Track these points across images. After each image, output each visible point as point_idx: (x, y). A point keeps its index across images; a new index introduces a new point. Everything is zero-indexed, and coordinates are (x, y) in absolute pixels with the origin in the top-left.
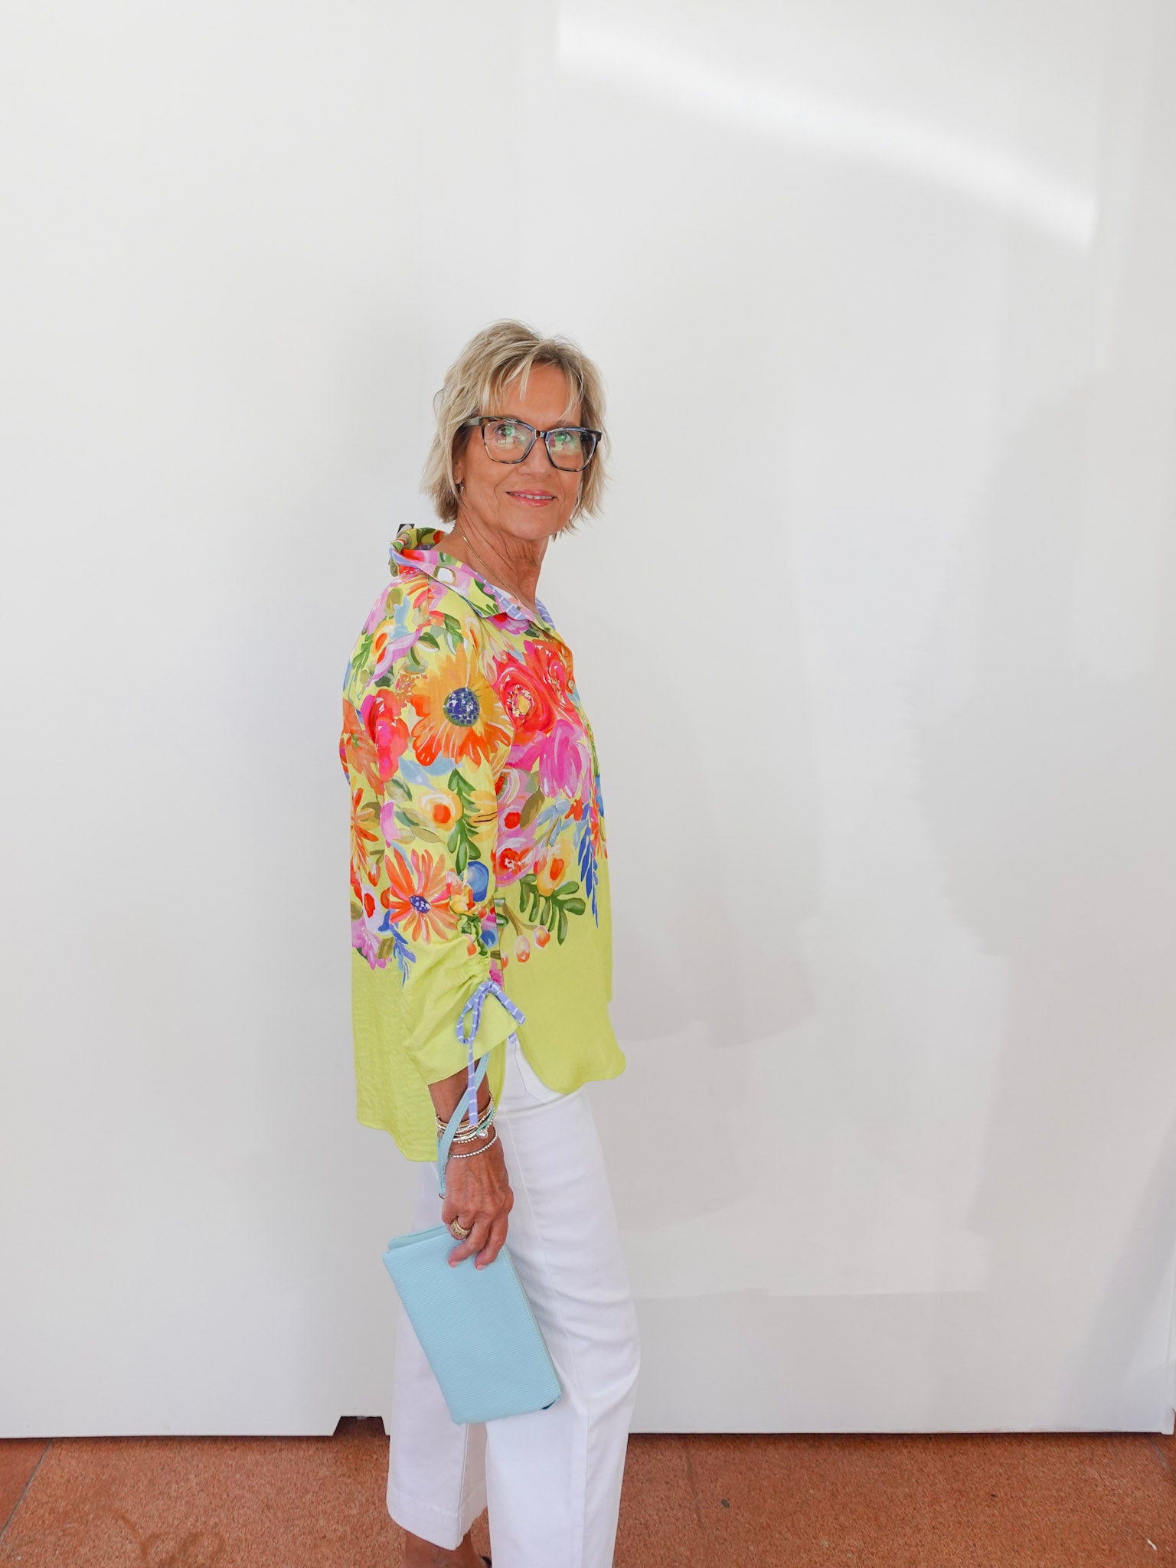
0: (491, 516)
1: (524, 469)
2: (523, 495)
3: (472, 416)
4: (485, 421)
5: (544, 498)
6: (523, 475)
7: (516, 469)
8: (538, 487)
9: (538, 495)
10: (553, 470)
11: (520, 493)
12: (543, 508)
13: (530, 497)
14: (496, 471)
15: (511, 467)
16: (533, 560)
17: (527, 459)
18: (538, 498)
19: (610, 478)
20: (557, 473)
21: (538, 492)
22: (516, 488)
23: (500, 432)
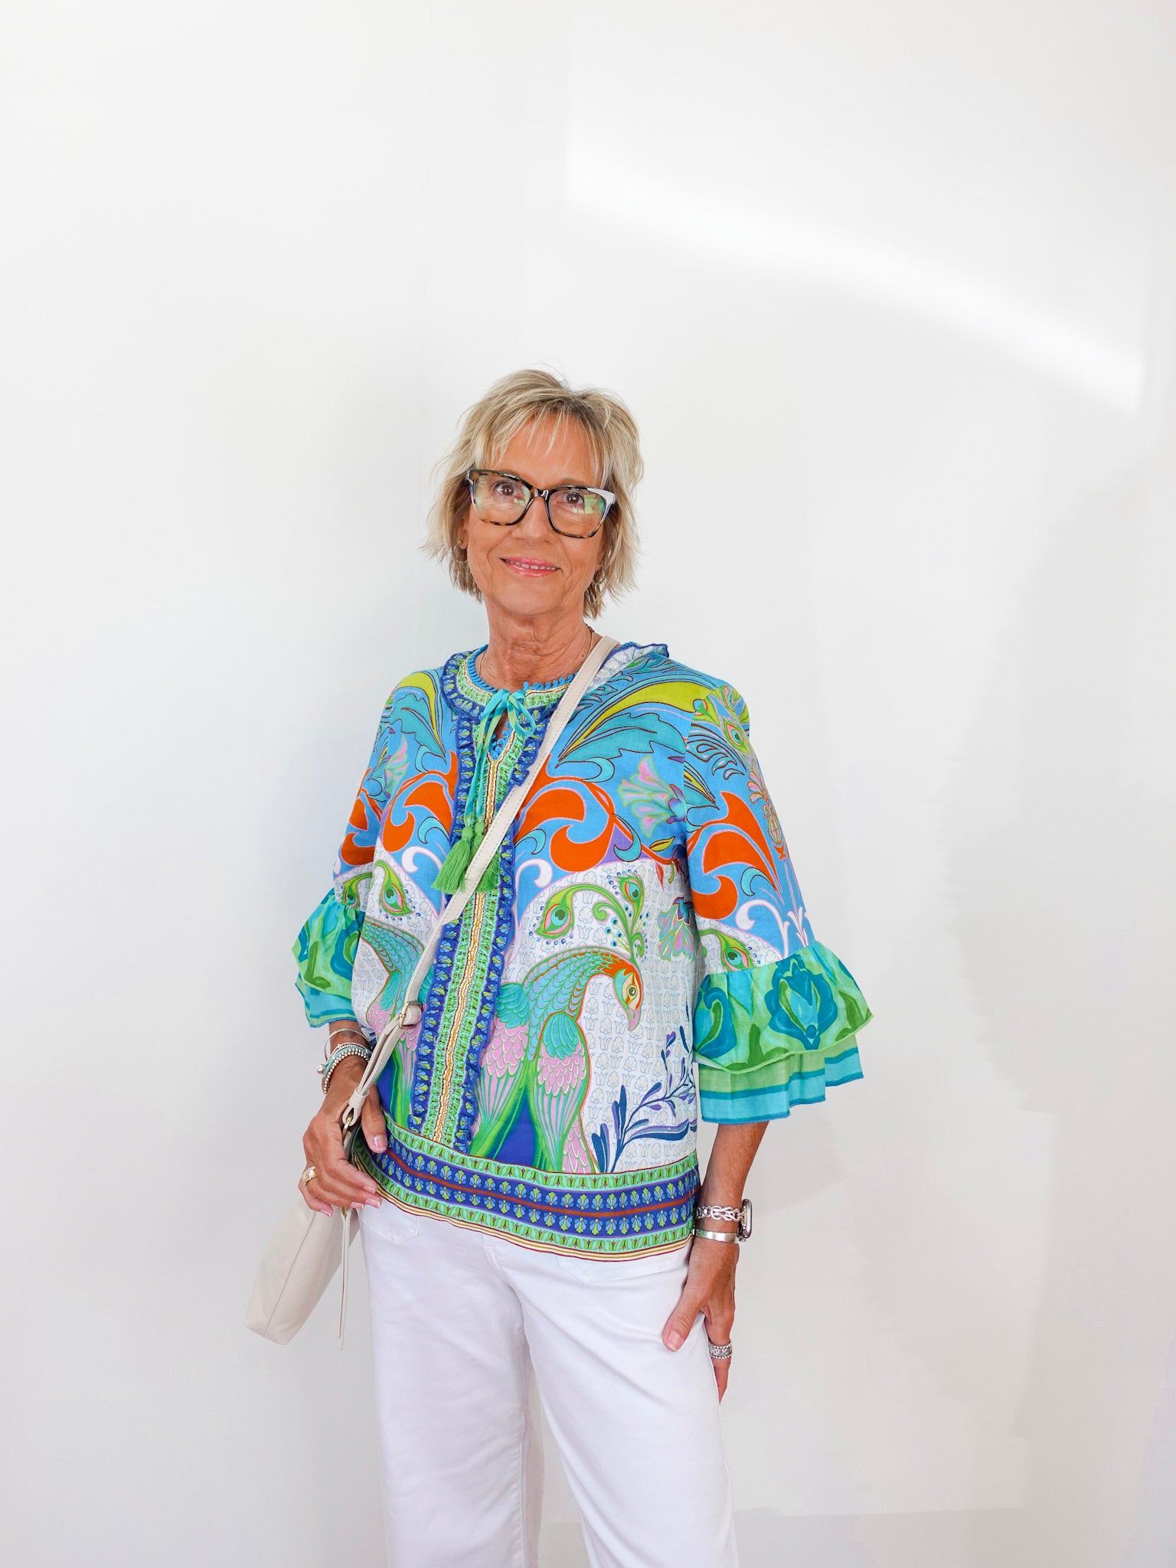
5: (543, 568)
7: (510, 533)
11: (516, 560)
17: (523, 522)
23: (499, 489)
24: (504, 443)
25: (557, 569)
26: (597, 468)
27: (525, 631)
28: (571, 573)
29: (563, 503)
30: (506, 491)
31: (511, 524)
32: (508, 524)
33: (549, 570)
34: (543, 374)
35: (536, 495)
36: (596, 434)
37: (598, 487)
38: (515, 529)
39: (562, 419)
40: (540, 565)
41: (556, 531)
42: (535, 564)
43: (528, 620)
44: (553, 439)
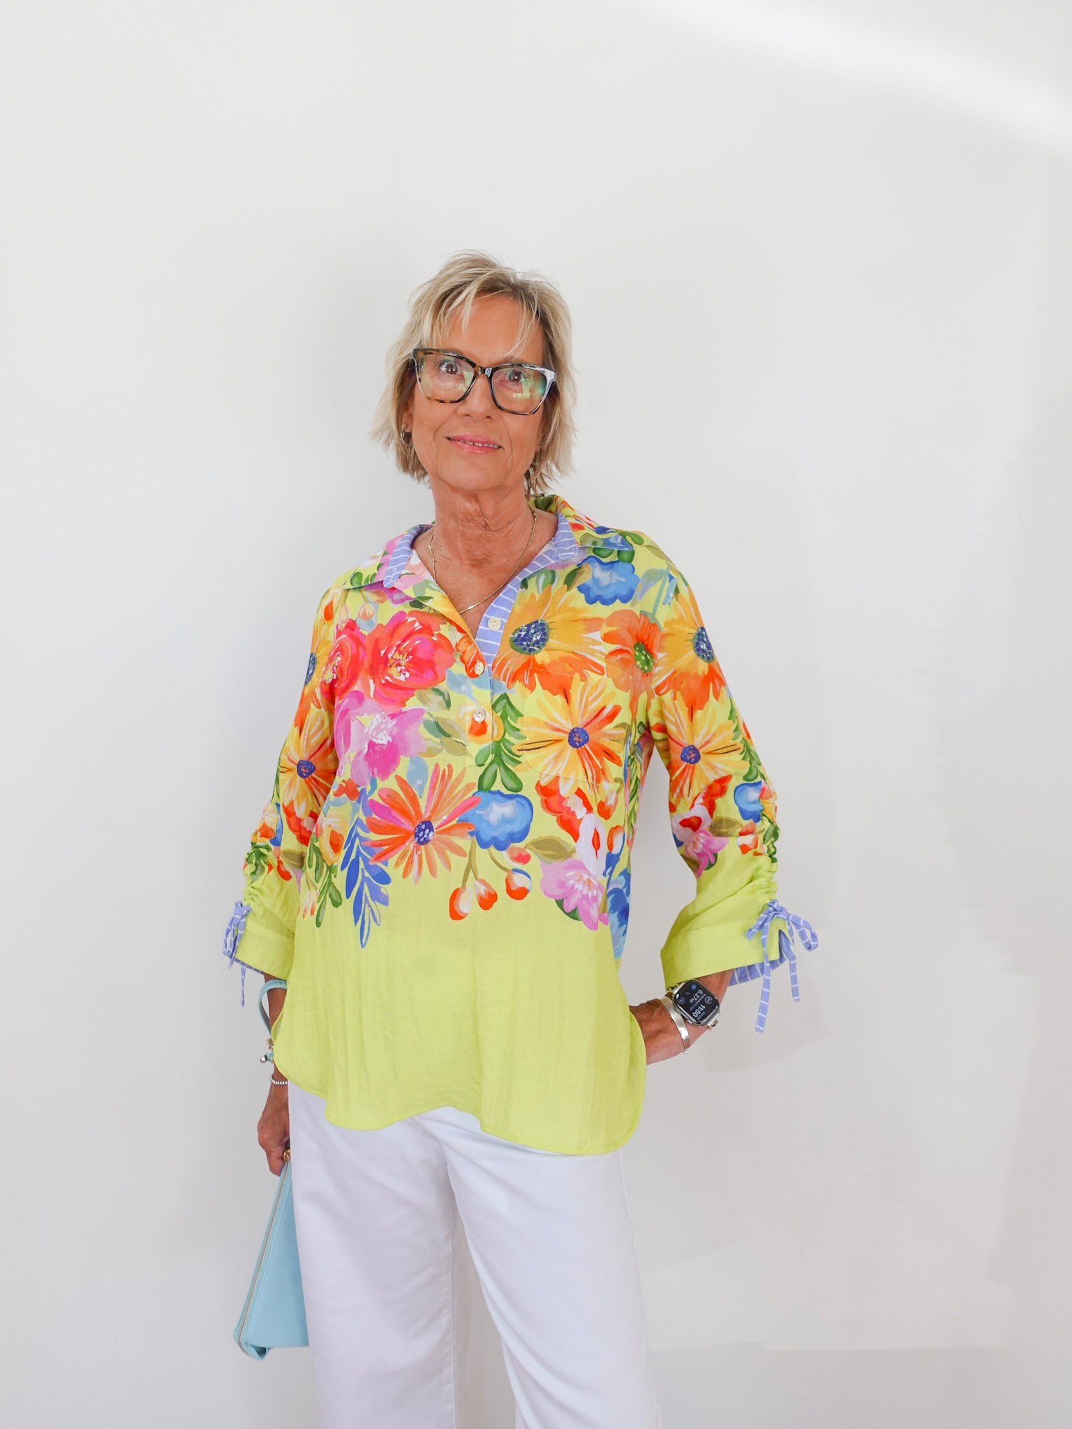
25: (500, 447)
27: (470, 506)
29: (505, 381)
30: (450, 370)
31: (457, 402)
32: (452, 402)
33: (492, 448)
35: (480, 373)
40: (483, 443)
41: (500, 408)
42: (479, 442)
43: (474, 496)
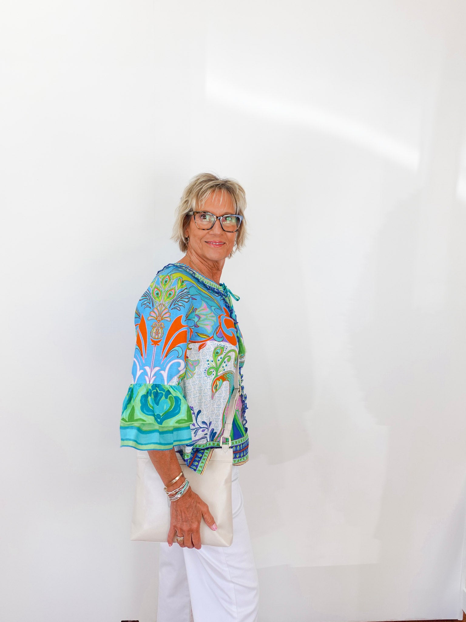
0: (199, 251)
1: (211, 232)
2: (211, 243)
3: (190, 211)
4: (195, 213)
5: (220, 244)
6: (211, 234)
7: (208, 233)
8: (217, 239)
9: (218, 243)
10: (223, 232)
11: (210, 242)
12: (219, 248)
13: (215, 244)
14: (201, 233)
15: (207, 231)
16: (218, 269)
17: (212, 228)
18: (218, 244)
19: (249, 234)
20: (225, 233)
21: (218, 242)
22: (209, 240)
23: (202, 217)
24: (203, 202)
26: (236, 207)
28: (229, 244)
34: (211, 175)
36: (234, 196)
37: (236, 214)
38: (210, 231)
39: (224, 191)
44: (222, 199)
